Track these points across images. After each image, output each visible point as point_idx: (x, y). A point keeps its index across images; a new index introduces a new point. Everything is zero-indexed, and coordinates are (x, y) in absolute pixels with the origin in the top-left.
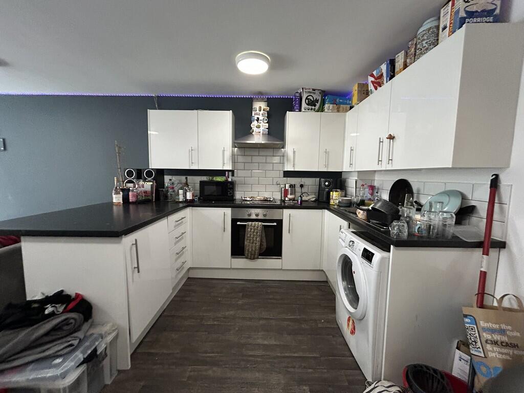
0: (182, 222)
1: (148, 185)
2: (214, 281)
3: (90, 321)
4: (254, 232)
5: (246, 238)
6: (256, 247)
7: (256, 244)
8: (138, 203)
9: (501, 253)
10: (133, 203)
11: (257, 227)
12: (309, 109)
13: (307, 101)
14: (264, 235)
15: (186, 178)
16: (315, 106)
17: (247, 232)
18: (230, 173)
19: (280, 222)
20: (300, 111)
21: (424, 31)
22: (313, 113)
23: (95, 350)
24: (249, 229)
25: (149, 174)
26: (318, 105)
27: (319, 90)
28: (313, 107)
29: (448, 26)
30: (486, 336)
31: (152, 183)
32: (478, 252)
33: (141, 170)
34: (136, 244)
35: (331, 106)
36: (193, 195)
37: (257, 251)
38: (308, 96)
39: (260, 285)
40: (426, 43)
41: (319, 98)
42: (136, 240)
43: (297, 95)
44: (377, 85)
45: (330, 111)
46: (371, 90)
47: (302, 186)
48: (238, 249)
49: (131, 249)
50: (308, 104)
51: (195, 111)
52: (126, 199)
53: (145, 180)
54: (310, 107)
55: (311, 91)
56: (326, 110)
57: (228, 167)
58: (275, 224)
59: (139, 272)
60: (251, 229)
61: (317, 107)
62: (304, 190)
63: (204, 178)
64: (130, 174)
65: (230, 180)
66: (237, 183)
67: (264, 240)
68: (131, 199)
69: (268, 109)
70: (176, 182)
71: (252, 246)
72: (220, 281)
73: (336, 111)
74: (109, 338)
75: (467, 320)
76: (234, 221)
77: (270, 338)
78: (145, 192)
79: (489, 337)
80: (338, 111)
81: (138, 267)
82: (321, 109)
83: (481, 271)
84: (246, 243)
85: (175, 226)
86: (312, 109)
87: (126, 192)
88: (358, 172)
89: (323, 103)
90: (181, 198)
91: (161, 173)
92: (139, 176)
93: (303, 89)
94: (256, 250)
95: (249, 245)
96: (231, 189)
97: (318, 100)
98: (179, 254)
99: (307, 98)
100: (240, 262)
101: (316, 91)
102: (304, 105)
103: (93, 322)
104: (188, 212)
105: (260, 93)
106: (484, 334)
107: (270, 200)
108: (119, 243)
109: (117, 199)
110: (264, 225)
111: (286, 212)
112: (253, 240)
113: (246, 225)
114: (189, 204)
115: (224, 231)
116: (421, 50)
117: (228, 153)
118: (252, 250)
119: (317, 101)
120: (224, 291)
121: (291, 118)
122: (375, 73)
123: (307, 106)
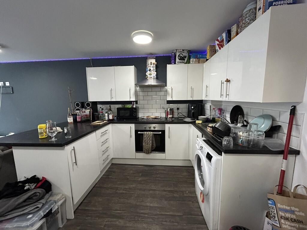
0: (106, 133)
1: (87, 112)
2: (127, 166)
3: (50, 193)
4: (148, 138)
5: (144, 141)
6: (149, 146)
7: (149, 145)
8: (82, 122)
9: (297, 157)
10: (79, 122)
11: (150, 135)
12: (180, 63)
13: (179, 57)
14: (154, 139)
15: (110, 106)
16: (184, 60)
17: (144, 138)
18: (135, 103)
19: (163, 132)
20: (175, 63)
21: (247, 11)
22: (183, 65)
23: (51, 210)
24: (145, 136)
25: (88, 105)
26: (186, 59)
27: (186, 50)
28: (183, 61)
29: (262, 7)
30: (281, 213)
31: (90, 110)
32: (280, 157)
33: (83, 102)
34: (74, 149)
35: (194, 59)
36: (113, 117)
37: (150, 149)
38: (179, 55)
39: (153, 168)
40: (248, 19)
41: (187, 55)
42: (74, 147)
43: (173, 54)
44: (220, 47)
45: (194, 63)
46: (217, 49)
47: (178, 109)
48: (139, 148)
49: (71, 152)
50: (180, 59)
51: (113, 67)
52: (75, 120)
53: (86, 108)
54: (181, 61)
55: (182, 51)
56: (191, 63)
57: (133, 99)
58: (160, 133)
59: (76, 165)
60: (146, 136)
61: (185, 61)
62: (179, 111)
63: (120, 106)
64: (78, 105)
65: (134, 106)
66: (139, 108)
67: (154, 143)
68: (78, 120)
69: (156, 64)
70: (105, 108)
71: (147, 146)
72: (130, 166)
73: (197, 62)
74: (60, 203)
75: (269, 202)
76: (136, 131)
77: (154, 202)
78: (86, 115)
79: (283, 215)
80: (199, 63)
81: (76, 162)
82: (188, 62)
83: (281, 170)
84: (143, 144)
85: (101, 136)
86: (182, 62)
87: (75, 116)
88: (211, 100)
89: (189, 58)
90: (107, 118)
91: (95, 104)
92: (83, 107)
93: (176, 50)
94: (149, 148)
95: (145, 145)
96: (135, 112)
97: (186, 57)
98: (105, 152)
99: (179, 56)
100: (141, 155)
101: (185, 51)
102: (177, 60)
103: (52, 193)
104: (110, 127)
105: (151, 54)
106: (280, 213)
107: (158, 119)
108: (63, 149)
109: (70, 120)
110: (154, 134)
111: (167, 126)
112: (148, 143)
113: (143, 134)
114: (111, 122)
115: (131, 137)
116: (245, 24)
117: (133, 91)
118: (147, 148)
119: (185, 57)
120: (131, 172)
121: (170, 68)
122: (219, 39)
123: (179, 61)
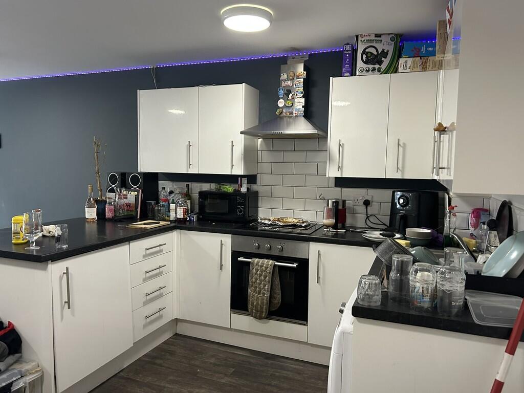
1: (131, 196)
4: (261, 275)
5: (250, 283)
6: (262, 299)
7: (264, 294)
8: (115, 220)
10: (110, 220)
11: (266, 268)
12: (368, 71)
13: (364, 56)
14: (277, 281)
15: (188, 186)
16: (380, 63)
17: (251, 274)
18: (245, 181)
19: (304, 264)
20: (353, 74)
22: (376, 78)
23: (11, 384)
24: (254, 270)
25: (135, 180)
26: (386, 62)
27: (389, 34)
28: (377, 66)
31: (136, 193)
33: (125, 173)
34: (67, 273)
35: (410, 60)
36: (184, 213)
37: (265, 307)
38: (365, 49)
41: (390, 48)
42: (67, 269)
43: (348, 48)
45: (409, 70)
47: (367, 203)
48: (239, 302)
49: (61, 278)
50: (366, 62)
51: (196, 88)
52: (101, 214)
53: (129, 188)
54: (371, 66)
55: (373, 37)
56: (400, 70)
57: (239, 170)
58: (295, 265)
59: (69, 308)
60: (257, 270)
61: (384, 66)
62: (371, 210)
63: (207, 187)
64: (113, 179)
65: (244, 190)
67: (278, 291)
68: (109, 214)
69: (305, 76)
71: (258, 298)
73: (419, 68)
76: (235, 254)
78: (128, 205)
80: (424, 69)
81: (68, 302)
82: (393, 69)
83: (496, 380)
84: (249, 291)
85: (144, 256)
86: (374, 70)
87: (101, 205)
89: (398, 54)
90: (172, 216)
91: (152, 179)
92: (124, 184)
93: (357, 37)
94: (262, 303)
95: (253, 295)
96: (241, 204)
97: (387, 53)
99: (364, 52)
100: (243, 321)
101: (383, 38)
102: (360, 64)
104: (174, 238)
105: (295, 49)
109: (91, 213)
110: (279, 266)
111: (314, 247)
112: (260, 288)
113: (249, 262)
114: (180, 225)
115: (221, 269)
117: (239, 149)
118: (257, 303)
119: (384, 54)
121: (337, 85)
122: (449, 5)
123: (365, 66)
